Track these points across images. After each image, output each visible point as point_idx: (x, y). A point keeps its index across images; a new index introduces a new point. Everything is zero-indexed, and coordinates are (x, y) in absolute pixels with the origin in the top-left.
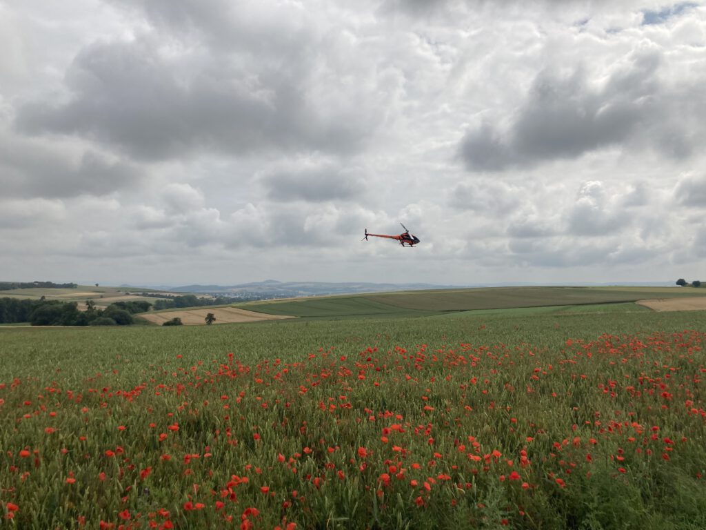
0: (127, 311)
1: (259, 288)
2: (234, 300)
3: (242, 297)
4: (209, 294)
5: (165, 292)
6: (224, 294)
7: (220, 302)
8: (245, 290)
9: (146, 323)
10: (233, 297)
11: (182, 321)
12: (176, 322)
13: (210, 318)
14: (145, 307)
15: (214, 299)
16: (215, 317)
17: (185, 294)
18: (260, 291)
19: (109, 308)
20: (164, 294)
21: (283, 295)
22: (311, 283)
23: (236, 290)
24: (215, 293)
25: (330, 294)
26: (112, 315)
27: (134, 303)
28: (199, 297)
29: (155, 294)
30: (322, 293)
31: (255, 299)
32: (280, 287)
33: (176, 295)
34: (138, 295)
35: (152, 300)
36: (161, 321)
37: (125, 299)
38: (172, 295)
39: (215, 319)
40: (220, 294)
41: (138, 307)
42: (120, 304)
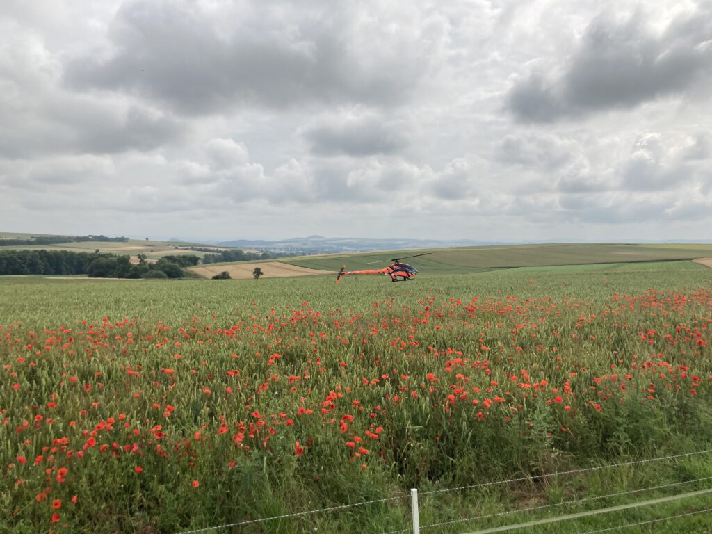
0: (177, 265)
1: (304, 244)
2: (280, 255)
3: (288, 252)
4: (256, 249)
5: (213, 246)
6: (270, 249)
7: (265, 257)
8: (291, 246)
9: (196, 276)
10: (279, 252)
11: (230, 275)
12: (225, 276)
13: (258, 272)
14: (194, 261)
15: (261, 254)
16: (262, 271)
17: (233, 249)
18: (305, 247)
19: (160, 262)
20: (212, 248)
21: (327, 250)
22: (357, 239)
23: (282, 245)
24: (261, 248)
25: (375, 251)
26: (163, 269)
27: (184, 257)
28: (246, 252)
29: (203, 248)
30: (366, 249)
31: (299, 254)
32: (324, 242)
33: (223, 250)
34: (187, 249)
35: (201, 255)
36: (211, 275)
37: (175, 253)
38: (219, 249)
39: (262, 274)
40: (266, 249)
41: (188, 261)
42: (170, 258)
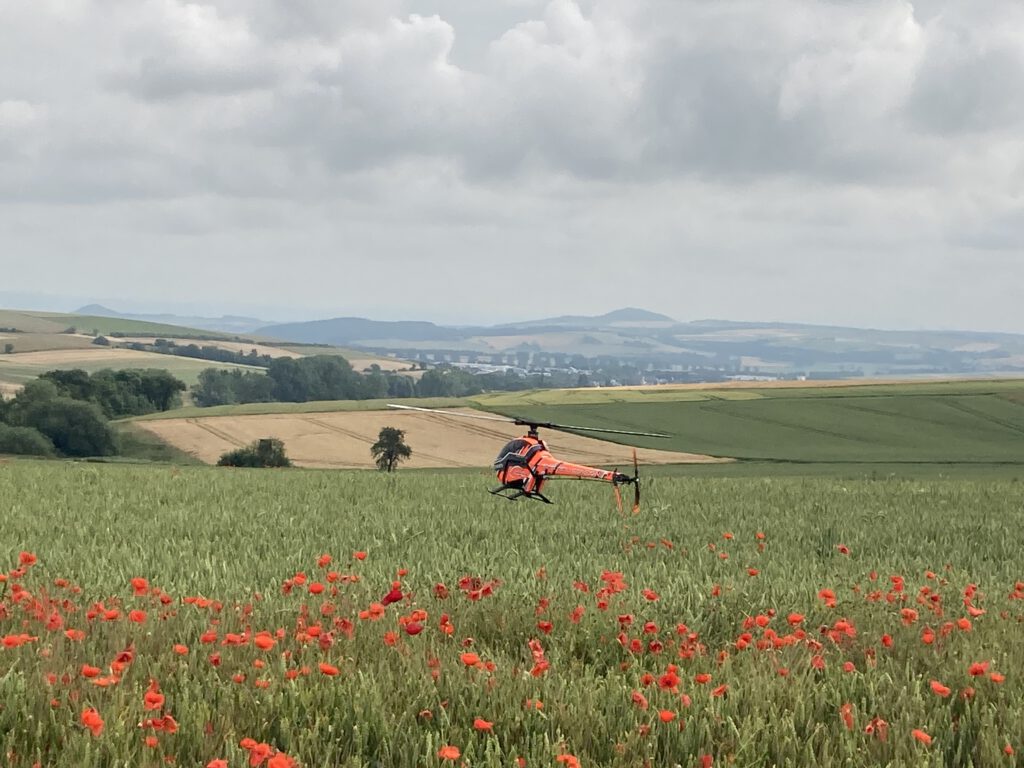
0: (95, 408)
1: (588, 340)
2: (492, 383)
3: (523, 373)
4: (399, 354)
5: (237, 340)
6: (456, 355)
7: (435, 386)
8: (536, 347)
9: (162, 452)
10: (488, 369)
11: (288, 455)
12: (267, 455)
13: (391, 446)
14: (159, 393)
15: (418, 375)
16: (407, 442)
17: (313, 353)
18: (589, 352)
19: (31, 392)
21: (679, 368)
22: (793, 327)
23: (500, 344)
24: (423, 353)
25: (870, 376)
26: (37, 420)
27: (122, 376)
28: (360, 365)
29: (200, 344)
30: (833, 368)
31: (566, 382)
32: (667, 337)
33: (276, 354)
34: (137, 347)
35: (188, 371)
36: (213, 449)
37: (91, 360)
38: (262, 351)
39: (406, 452)
40: (439, 354)
41: (137, 392)
42: (70, 380)
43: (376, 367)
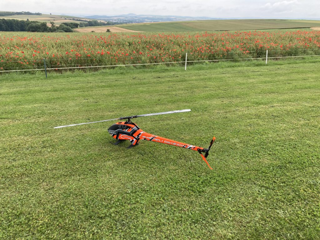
0: (69, 27)
3: (119, 22)
4: (103, 20)
5: (83, 18)
6: (110, 20)
7: (109, 24)
8: (120, 18)
10: (114, 22)
14: (76, 26)
15: (106, 23)
16: (110, 31)
17: (93, 20)
18: (126, 19)
19: (61, 25)
21: (137, 21)
22: (151, 15)
23: (115, 18)
24: (106, 20)
25: (160, 22)
27: (71, 23)
28: (99, 21)
29: (78, 19)
30: (156, 20)
31: (125, 23)
32: (136, 17)
33: (88, 20)
34: (70, 20)
35: (78, 22)
37: (68, 21)
38: (86, 20)
40: (108, 20)
41: (74, 25)
42: (65, 24)
43: (101, 22)
